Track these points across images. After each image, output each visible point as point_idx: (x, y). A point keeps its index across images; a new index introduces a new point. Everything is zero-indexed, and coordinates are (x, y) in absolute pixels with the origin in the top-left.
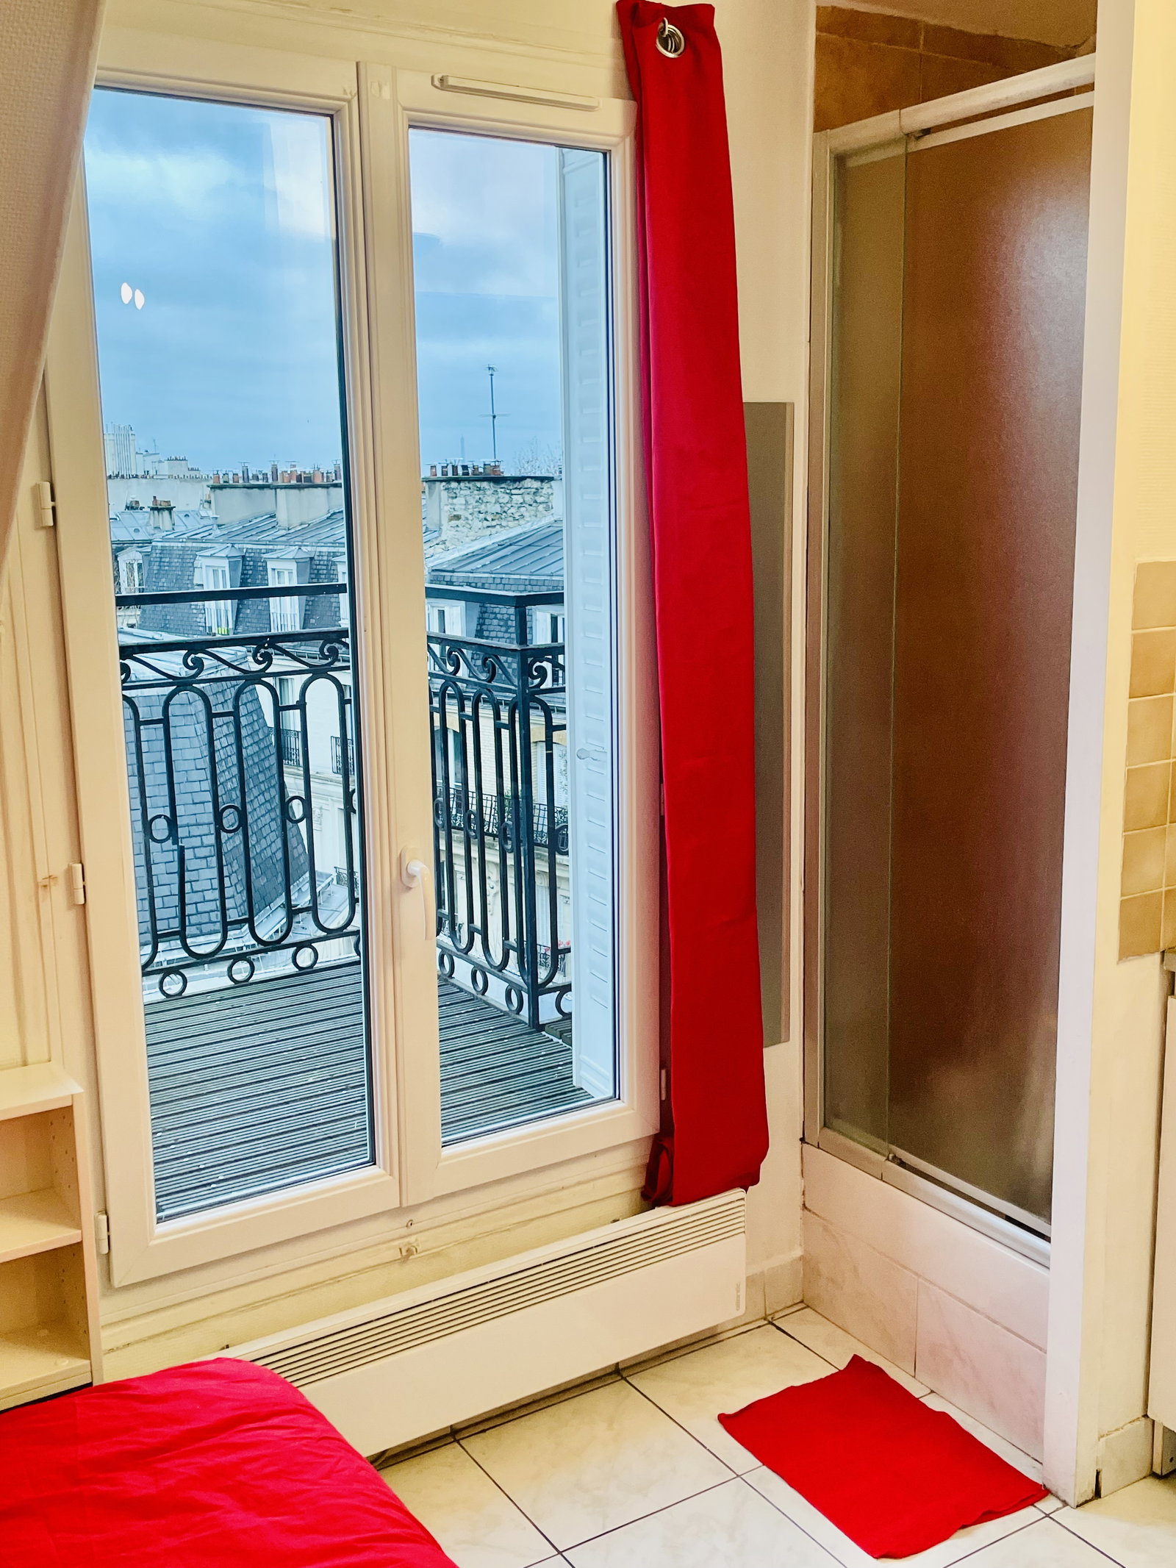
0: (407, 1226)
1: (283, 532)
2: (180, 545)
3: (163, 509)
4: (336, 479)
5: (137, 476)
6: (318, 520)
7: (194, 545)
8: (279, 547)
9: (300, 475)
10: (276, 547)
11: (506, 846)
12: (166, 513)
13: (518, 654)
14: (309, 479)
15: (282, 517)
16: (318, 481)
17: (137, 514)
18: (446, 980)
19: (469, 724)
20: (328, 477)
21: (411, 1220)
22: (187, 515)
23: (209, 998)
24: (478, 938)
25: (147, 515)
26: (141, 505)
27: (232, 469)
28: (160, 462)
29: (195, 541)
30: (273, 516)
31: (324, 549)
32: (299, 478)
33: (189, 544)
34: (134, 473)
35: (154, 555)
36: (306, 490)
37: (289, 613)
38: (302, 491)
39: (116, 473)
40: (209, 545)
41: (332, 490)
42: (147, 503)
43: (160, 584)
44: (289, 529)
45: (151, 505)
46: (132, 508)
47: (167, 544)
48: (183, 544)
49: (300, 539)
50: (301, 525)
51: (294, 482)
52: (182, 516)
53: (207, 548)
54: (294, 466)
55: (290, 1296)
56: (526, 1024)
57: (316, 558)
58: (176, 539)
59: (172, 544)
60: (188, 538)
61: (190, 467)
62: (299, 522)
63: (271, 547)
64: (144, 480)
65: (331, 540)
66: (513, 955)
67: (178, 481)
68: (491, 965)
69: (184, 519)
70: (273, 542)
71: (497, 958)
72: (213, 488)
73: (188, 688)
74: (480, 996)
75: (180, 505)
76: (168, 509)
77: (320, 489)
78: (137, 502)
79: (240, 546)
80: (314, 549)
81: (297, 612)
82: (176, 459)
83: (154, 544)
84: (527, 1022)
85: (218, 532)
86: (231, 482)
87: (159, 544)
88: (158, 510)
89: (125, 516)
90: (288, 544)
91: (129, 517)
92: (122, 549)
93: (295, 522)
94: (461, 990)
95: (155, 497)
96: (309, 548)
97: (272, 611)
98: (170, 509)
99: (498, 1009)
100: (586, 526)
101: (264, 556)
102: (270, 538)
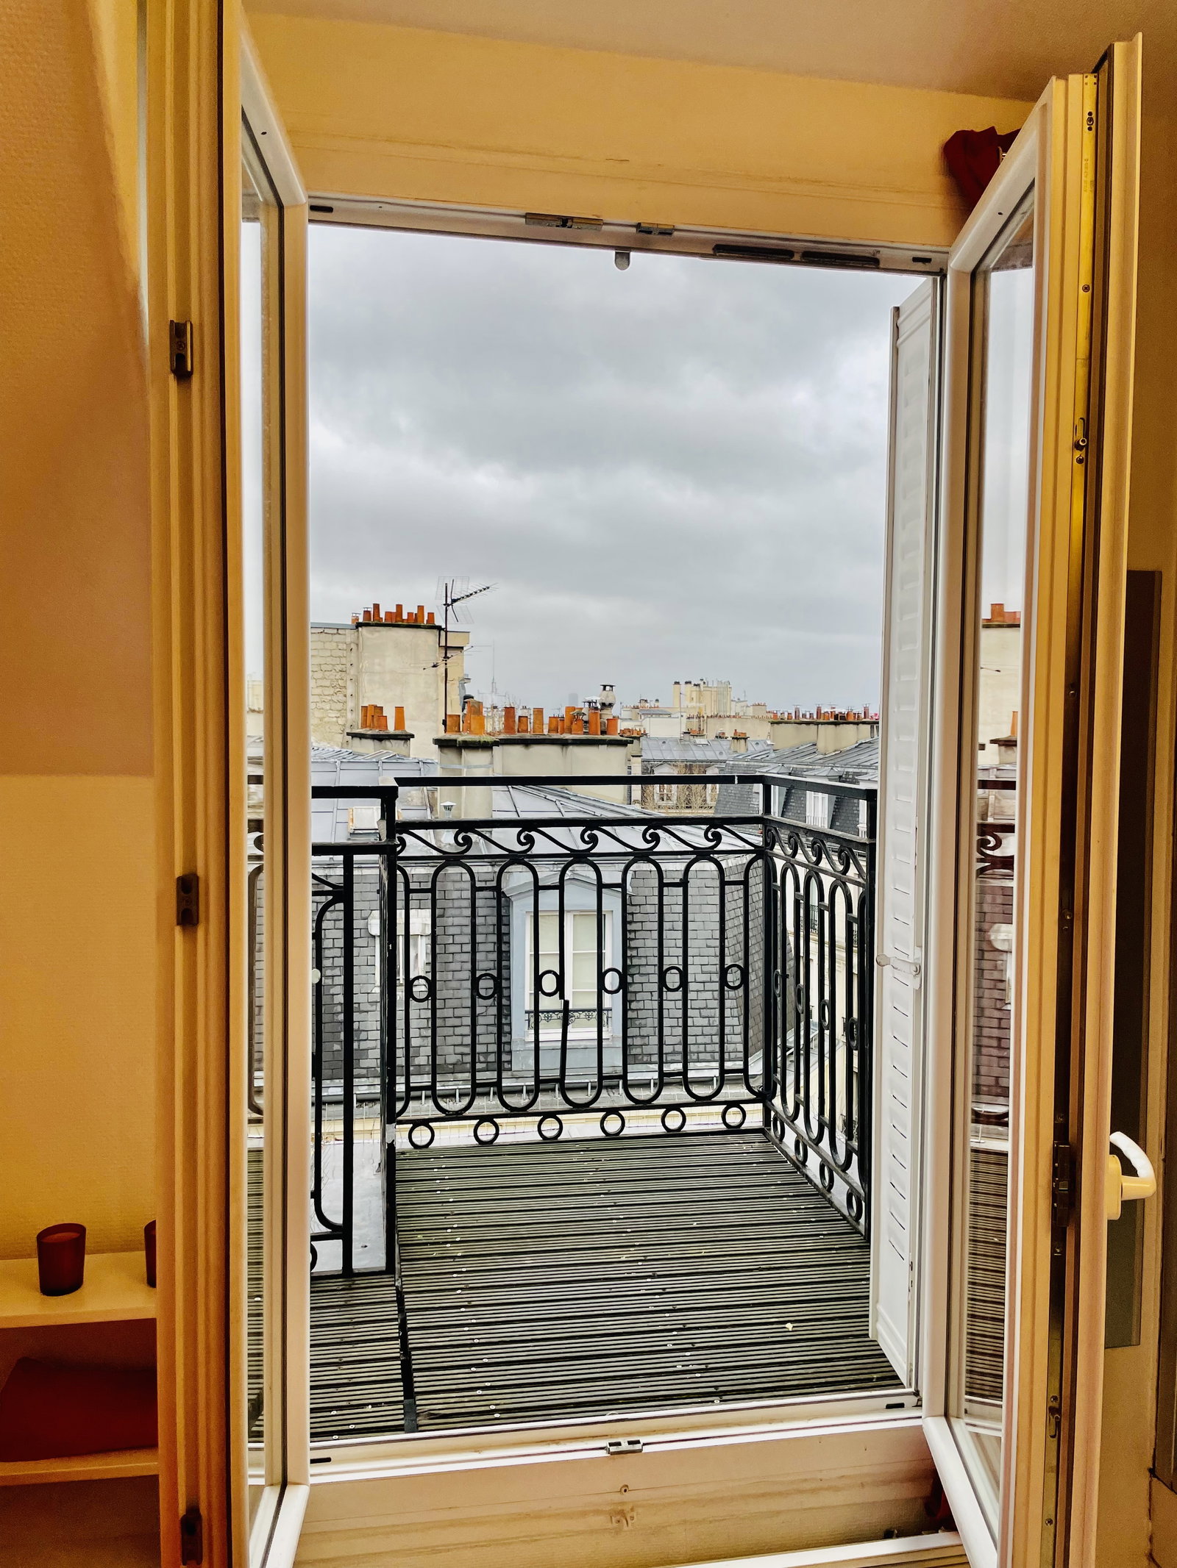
0: (620, 1491)
1: (821, 756)
2: (745, 763)
3: (741, 738)
4: (865, 718)
5: (729, 717)
6: (848, 748)
7: (756, 763)
8: (816, 767)
9: (837, 715)
10: (814, 767)
11: (852, 1043)
12: (743, 741)
13: (868, 847)
14: (843, 718)
15: (821, 745)
16: (851, 719)
17: (724, 742)
18: (798, 1168)
19: (827, 914)
20: (858, 716)
21: (627, 1486)
22: (757, 744)
23: (577, 1146)
24: (826, 1132)
25: (729, 743)
26: (726, 735)
27: (786, 709)
28: (747, 706)
29: (757, 761)
30: (815, 745)
31: (851, 770)
32: (836, 717)
33: (752, 763)
34: (728, 714)
35: (727, 770)
36: (841, 725)
37: (820, 816)
38: (838, 727)
39: (716, 713)
40: (766, 764)
41: (861, 726)
42: (730, 734)
43: (729, 791)
44: (825, 754)
45: (733, 736)
46: (720, 737)
47: (736, 763)
48: (748, 763)
49: (833, 762)
50: (836, 751)
51: (832, 720)
52: (753, 743)
53: (764, 766)
54: (834, 708)
55: (476, 1546)
56: (862, 1235)
57: (844, 776)
58: (743, 759)
59: (740, 763)
60: (752, 759)
61: (768, 710)
62: (834, 749)
63: (811, 767)
64: (734, 719)
65: (856, 763)
66: (855, 1158)
67: (758, 720)
68: (836, 1163)
69: (755, 746)
70: (812, 764)
71: (842, 1158)
72: (772, 723)
73: (584, 860)
74: (825, 1191)
75: (752, 737)
76: (744, 738)
77: (851, 725)
78: (724, 733)
79: (788, 765)
80: (842, 769)
81: (826, 816)
82: (759, 705)
83: (727, 762)
84: (864, 1234)
85: (773, 755)
86: (786, 720)
87: (731, 763)
88: (737, 739)
89: (715, 743)
90: (823, 765)
91: (717, 743)
92: (709, 766)
93: (831, 748)
94: (810, 1181)
95: (736, 730)
96: (839, 769)
97: (807, 814)
98: (745, 739)
99: (839, 1212)
100: (901, 709)
101: (805, 773)
102: (811, 760)
